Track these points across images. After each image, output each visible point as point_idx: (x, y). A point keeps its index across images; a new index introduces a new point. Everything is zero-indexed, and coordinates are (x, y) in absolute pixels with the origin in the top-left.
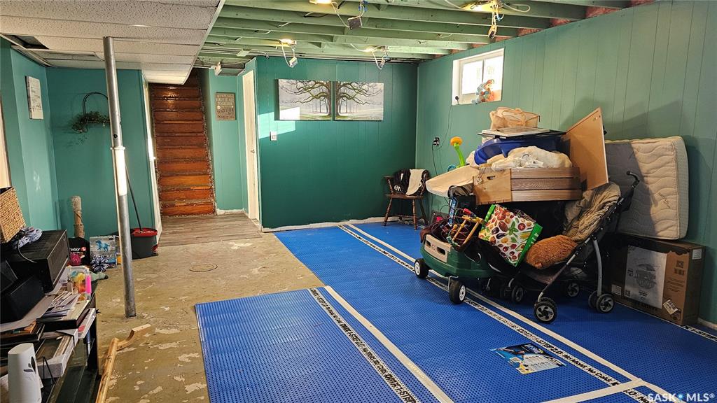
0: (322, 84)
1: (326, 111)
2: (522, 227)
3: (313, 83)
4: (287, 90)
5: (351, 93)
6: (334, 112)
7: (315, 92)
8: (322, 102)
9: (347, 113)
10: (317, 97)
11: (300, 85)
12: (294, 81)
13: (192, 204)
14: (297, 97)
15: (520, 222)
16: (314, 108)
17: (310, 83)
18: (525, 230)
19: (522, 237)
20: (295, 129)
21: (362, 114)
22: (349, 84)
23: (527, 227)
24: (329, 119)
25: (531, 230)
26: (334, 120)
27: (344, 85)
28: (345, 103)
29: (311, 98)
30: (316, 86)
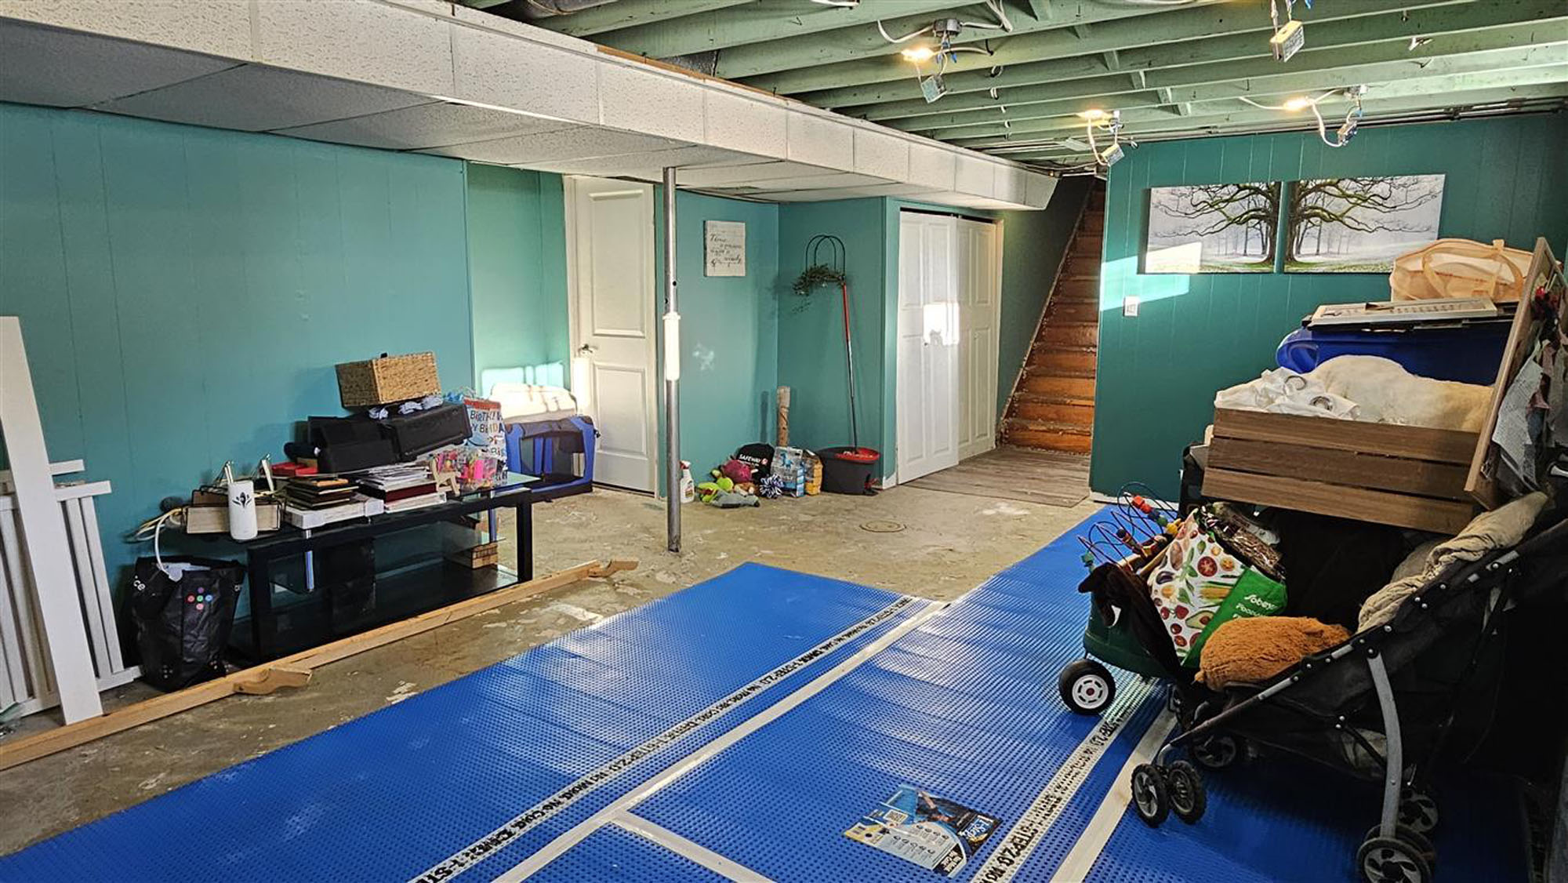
0: (1257, 191)
1: (1260, 251)
2: (1207, 567)
3: (1233, 189)
4: (1167, 210)
5: (1336, 205)
6: (1283, 252)
7: (1236, 209)
8: (1252, 232)
9: (1317, 254)
10: (1239, 221)
11: (1201, 196)
12: (1183, 189)
13: (1056, 431)
14: (1190, 222)
15: (1207, 553)
16: (1230, 245)
17: (1225, 190)
18: (1216, 578)
19: (1205, 595)
20: (1187, 291)
21: (1364, 256)
22: (1330, 184)
23: (1220, 571)
24: (1266, 269)
25: (1233, 581)
26: (1281, 271)
27: (1317, 188)
28: (1315, 231)
29: (1225, 223)
30: (1238, 196)
